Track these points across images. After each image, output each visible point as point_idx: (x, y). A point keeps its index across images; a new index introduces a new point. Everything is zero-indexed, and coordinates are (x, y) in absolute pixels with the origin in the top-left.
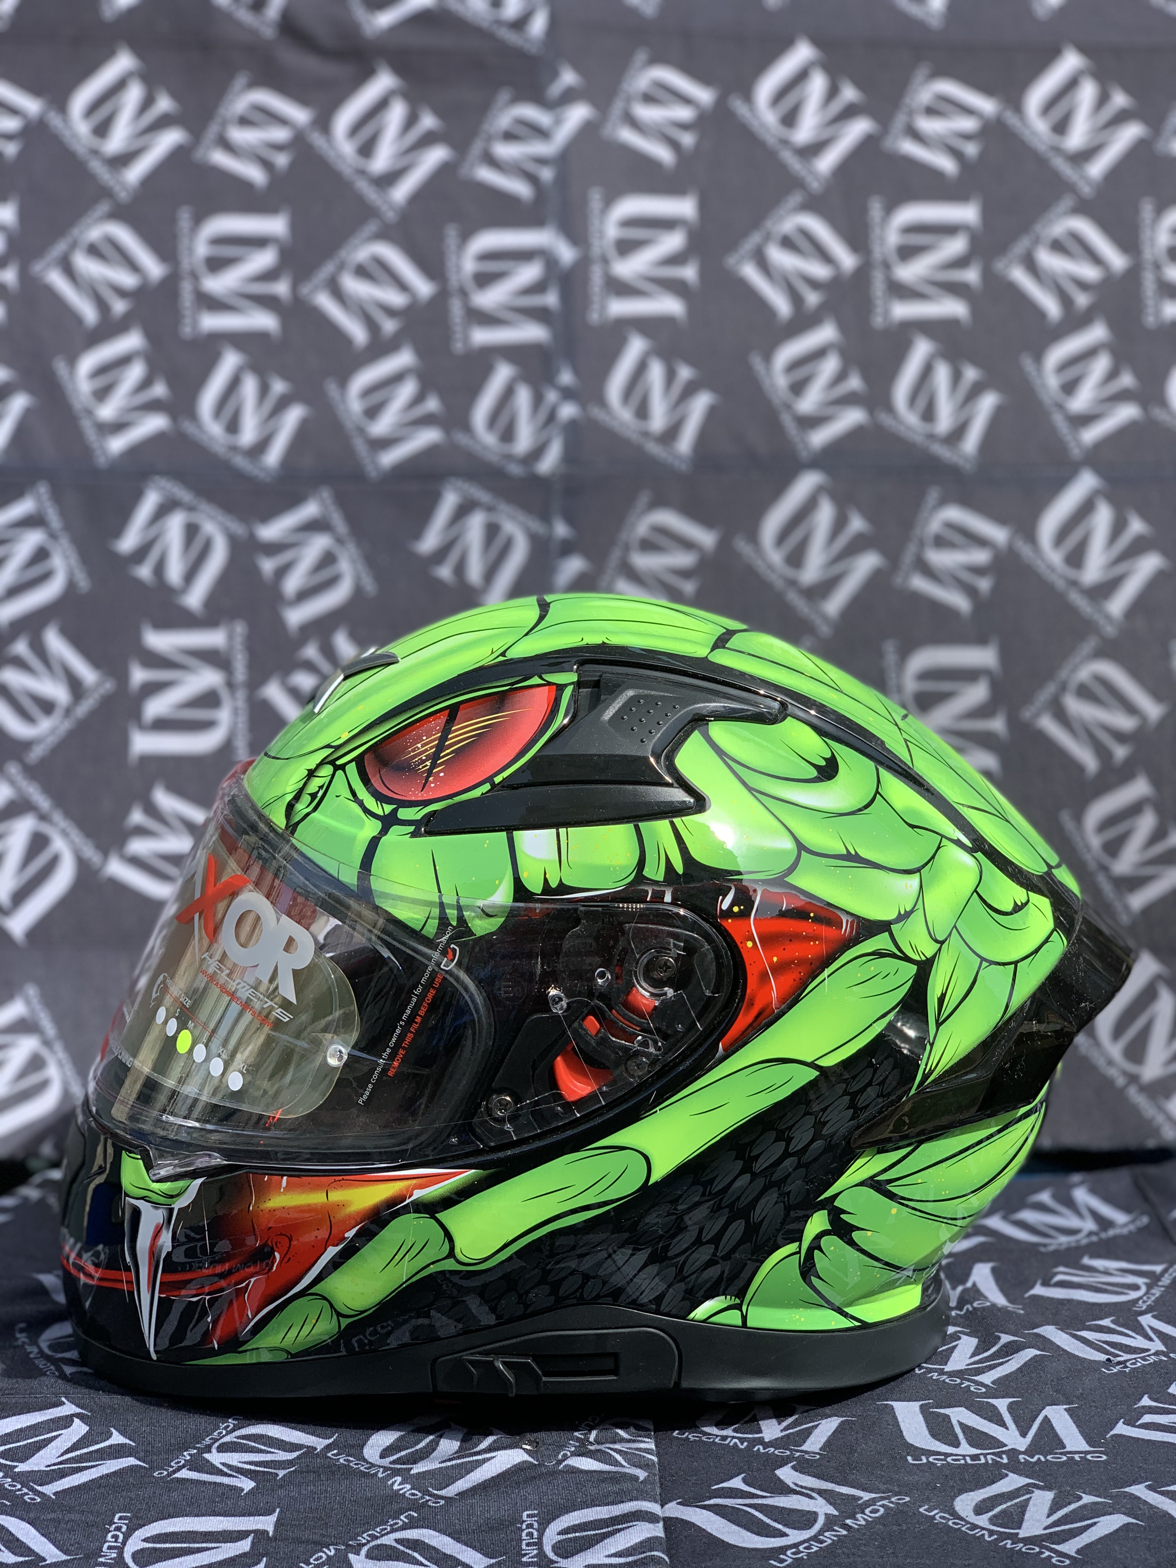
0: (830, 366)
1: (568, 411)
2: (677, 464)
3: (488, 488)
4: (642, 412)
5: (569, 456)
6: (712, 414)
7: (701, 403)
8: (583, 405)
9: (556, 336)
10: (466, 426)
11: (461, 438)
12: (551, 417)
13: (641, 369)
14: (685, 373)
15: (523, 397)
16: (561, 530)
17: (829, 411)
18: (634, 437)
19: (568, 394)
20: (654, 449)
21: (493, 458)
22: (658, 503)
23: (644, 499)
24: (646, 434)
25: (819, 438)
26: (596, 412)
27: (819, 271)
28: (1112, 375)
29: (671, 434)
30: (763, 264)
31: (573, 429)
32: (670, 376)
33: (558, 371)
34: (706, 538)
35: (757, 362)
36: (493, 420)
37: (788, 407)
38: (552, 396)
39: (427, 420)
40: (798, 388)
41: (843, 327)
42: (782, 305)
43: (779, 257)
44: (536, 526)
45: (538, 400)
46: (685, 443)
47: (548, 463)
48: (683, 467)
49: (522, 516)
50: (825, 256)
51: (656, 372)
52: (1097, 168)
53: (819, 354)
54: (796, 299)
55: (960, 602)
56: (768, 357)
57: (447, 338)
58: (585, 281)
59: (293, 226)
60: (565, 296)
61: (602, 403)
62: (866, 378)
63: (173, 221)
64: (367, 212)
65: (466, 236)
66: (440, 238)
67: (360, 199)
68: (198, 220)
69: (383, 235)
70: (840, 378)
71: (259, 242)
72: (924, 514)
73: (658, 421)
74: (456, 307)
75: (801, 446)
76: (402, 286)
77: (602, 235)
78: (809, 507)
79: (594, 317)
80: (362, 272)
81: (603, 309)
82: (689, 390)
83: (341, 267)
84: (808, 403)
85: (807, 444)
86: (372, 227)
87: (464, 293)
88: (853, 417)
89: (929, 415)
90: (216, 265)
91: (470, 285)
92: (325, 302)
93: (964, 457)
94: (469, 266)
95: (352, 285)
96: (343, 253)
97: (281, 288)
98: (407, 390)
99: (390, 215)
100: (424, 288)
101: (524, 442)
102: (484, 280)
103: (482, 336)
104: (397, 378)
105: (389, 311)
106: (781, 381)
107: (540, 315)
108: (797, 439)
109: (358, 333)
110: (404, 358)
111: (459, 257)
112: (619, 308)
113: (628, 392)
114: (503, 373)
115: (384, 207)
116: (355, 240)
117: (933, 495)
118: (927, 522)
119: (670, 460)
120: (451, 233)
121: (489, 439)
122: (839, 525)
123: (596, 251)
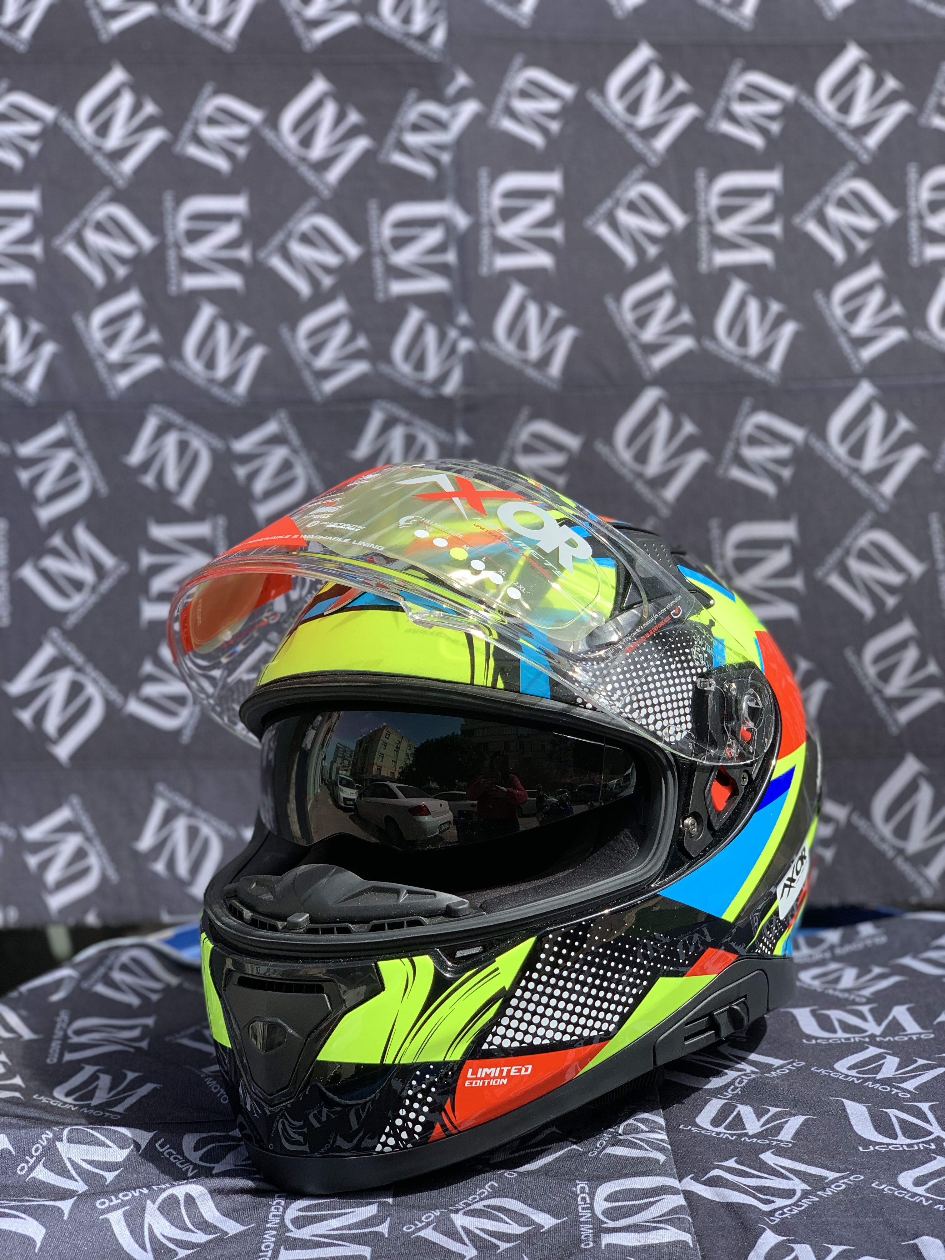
0: (666, 303)
1: (465, 345)
2: (550, 384)
3: (407, 408)
4: (522, 344)
5: (467, 381)
6: (576, 344)
7: (568, 335)
8: (477, 340)
9: (454, 286)
10: (388, 359)
11: (384, 368)
12: (453, 350)
13: (521, 310)
14: (555, 312)
15: (431, 335)
16: (462, 438)
17: (667, 339)
18: (517, 364)
19: (465, 332)
20: (531, 373)
21: (409, 383)
22: (536, 416)
23: (525, 412)
24: (525, 361)
25: (659, 361)
26: (487, 346)
27: (657, 228)
28: (885, 305)
29: (545, 361)
30: (614, 225)
31: (469, 359)
32: (543, 315)
33: (457, 314)
34: (573, 442)
35: (610, 303)
36: (407, 354)
37: (635, 337)
38: (453, 333)
39: (358, 355)
40: (642, 322)
41: (675, 273)
42: (629, 257)
43: (626, 218)
44: (443, 436)
45: (442, 337)
46: (556, 368)
47: (451, 387)
48: (555, 387)
49: (431, 428)
50: (662, 217)
51: (533, 312)
52: (873, 140)
53: (658, 294)
54: (640, 251)
55: (768, 487)
56: (618, 299)
57: (372, 290)
58: (477, 242)
59: (252, 204)
60: (462, 255)
61: (491, 337)
62: (695, 313)
63: (159, 202)
64: (308, 191)
65: (384, 208)
66: (364, 211)
67: (302, 181)
68: (179, 201)
69: (321, 209)
70: (674, 313)
71: (226, 217)
72: (740, 419)
73: (535, 351)
74: (378, 265)
75: (645, 368)
76: (336, 249)
77: (489, 205)
78: (651, 416)
79: (484, 270)
80: (305, 239)
81: (491, 263)
82: (558, 326)
83: (289, 235)
84: (650, 334)
85: (649, 366)
86: (312, 203)
87: (383, 254)
88: (685, 344)
89: (743, 341)
90: (194, 236)
91: (388, 247)
92: (277, 263)
93: (771, 373)
94: (387, 232)
95: (298, 250)
96: (290, 225)
97: (244, 254)
98: (342, 331)
99: (326, 193)
100: (353, 250)
101: (432, 370)
102: (399, 243)
103: (398, 288)
104: (334, 323)
105: (327, 270)
106: (629, 317)
107: (442, 270)
108: (642, 363)
109: (303, 287)
110: (339, 307)
111: (379, 225)
112: (503, 262)
113: (511, 329)
114: (415, 316)
115: (321, 187)
116: (300, 214)
117: (747, 404)
118: (742, 425)
119: (545, 381)
120: (373, 207)
121: (406, 369)
122: (675, 428)
123: (484, 218)
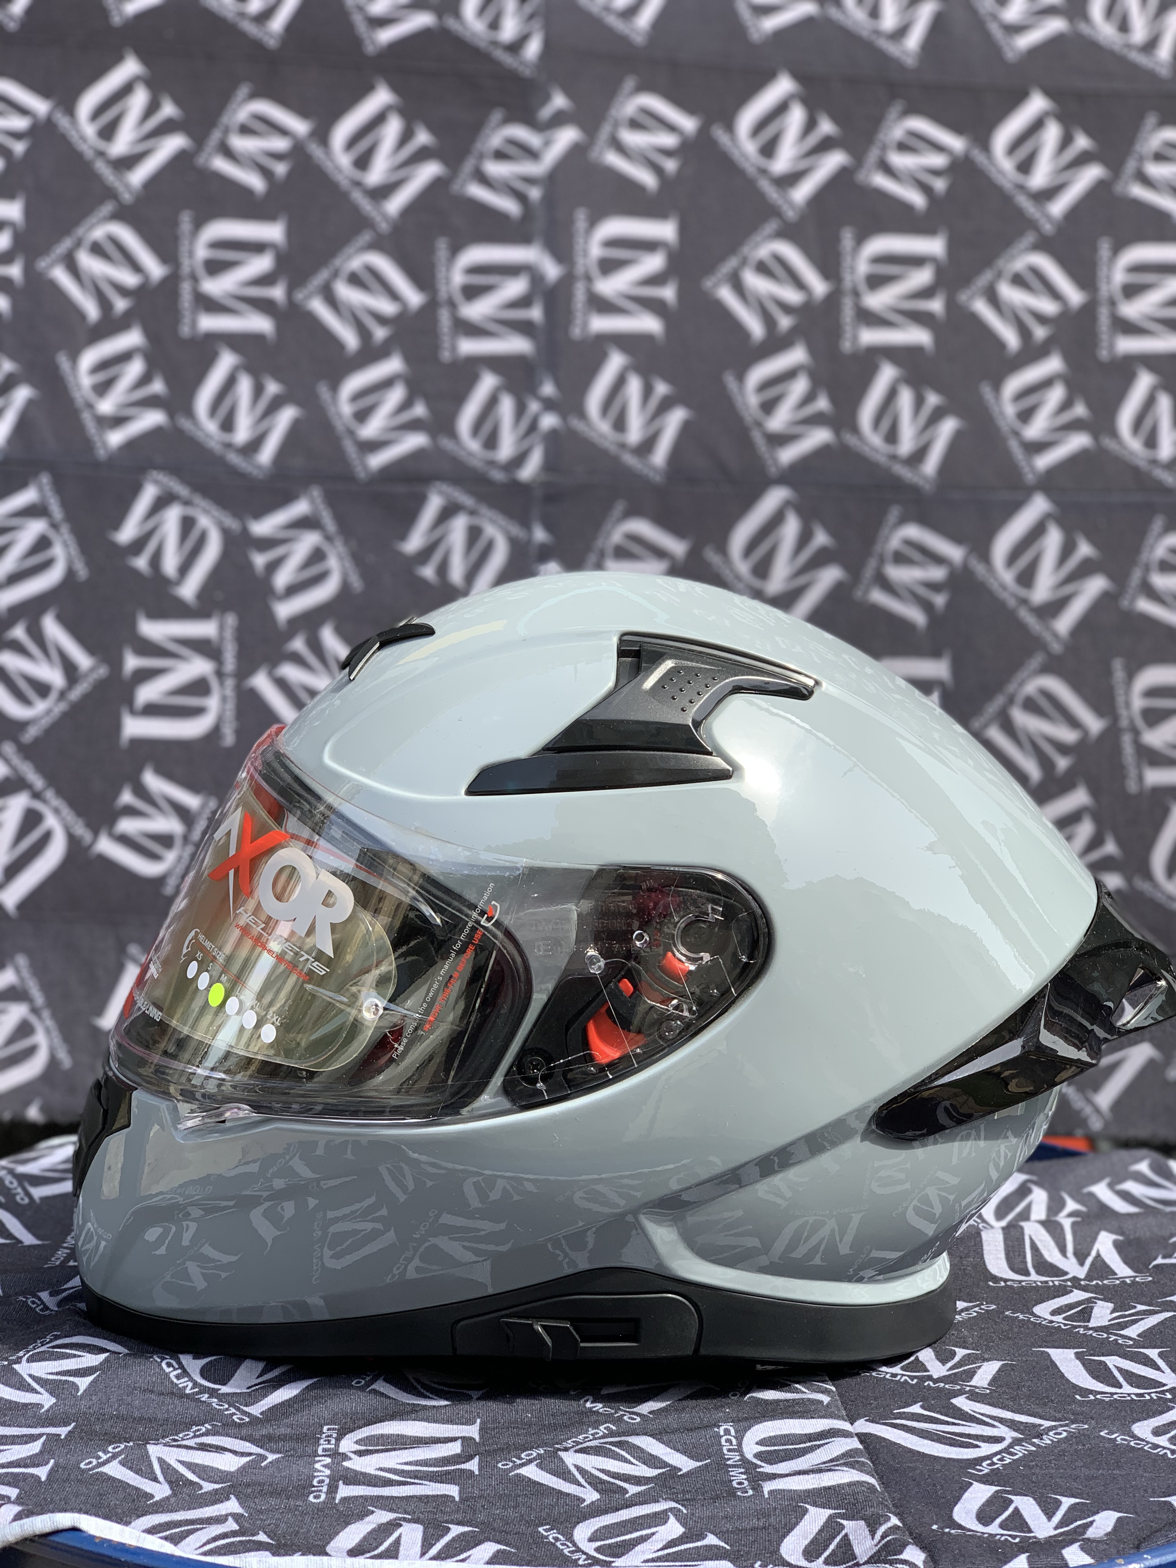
0: (800, 387)
1: (549, 421)
2: (651, 474)
3: (471, 492)
4: (620, 425)
5: (549, 465)
6: (686, 429)
7: (676, 418)
8: (564, 416)
9: (539, 349)
10: (451, 432)
11: (446, 443)
12: (533, 427)
13: (620, 383)
14: (661, 389)
15: (507, 406)
16: (540, 535)
17: (799, 429)
18: (613, 449)
19: (549, 405)
20: (630, 460)
21: (477, 464)
22: (632, 512)
23: (619, 508)
24: (623, 446)
25: (788, 455)
26: (576, 424)
27: (793, 296)
28: (1066, 405)
29: (647, 446)
30: (739, 288)
31: (553, 438)
32: (647, 391)
33: (540, 383)
34: (679, 548)
35: (730, 381)
36: (476, 428)
37: (759, 424)
38: (534, 406)
39: (415, 425)
40: (769, 407)
41: (812, 350)
42: (755, 327)
43: (753, 281)
44: (516, 530)
45: (520, 410)
46: (660, 455)
47: (530, 471)
48: (658, 478)
49: (503, 521)
50: (797, 282)
51: (634, 386)
52: (1058, 207)
53: (790, 375)
54: (769, 321)
55: (916, 616)
56: (741, 377)
57: (436, 348)
58: (569, 297)
59: (290, 233)
60: (549, 311)
61: (582, 414)
62: (833, 399)
63: (175, 224)
64: (361, 223)
65: (455, 250)
66: (431, 251)
67: (355, 210)
68: (199, 224)
69: (376, 245)
70: (809, 398)
71: (257, 247)
72: (885, 531)
73: (635, 433)
74: (444, 318)
75: (770, 462)
76: (393, 295)
77: (586, 254)
78: (776, 520)
79: (576, 332)
80: (355, 280)
81: (585, 324)
82: (665, 405)
83: (336, 274)
84: (778, 421)
85: (775, 461)
86: (366, 237)
87: (452, 304)
88: (820, 436)
89: (892, 437)
90: (215, 268)
91: (458, 297)
92: (319, 307)
93: (925, 478)
94: (458, 278)
95: (345, 292)
96: (337, 262)
97: (277, 293)
98: (396, 395)
99: (384, 227)
100: (414, 298)
101: (506, 449)
102: (472, 292)
103: (468, 347)
104: (386, 384)
105: (381, 319)
106: (753, 400)
107: (524, 328)
108: (766, 456)
109: (350, 339)
110: (393, 365)
111: (448, 269)
112: (600, 324)
113: (606, 406)
114: (488, 382)
115: (378, 219)
116: (350, 250)
117: (894, 513)
118: (887, 539)
119: (646, 471)
120: (442, 246)
121: (474, 446)
122: (804, 538)
123: (580, 269)
